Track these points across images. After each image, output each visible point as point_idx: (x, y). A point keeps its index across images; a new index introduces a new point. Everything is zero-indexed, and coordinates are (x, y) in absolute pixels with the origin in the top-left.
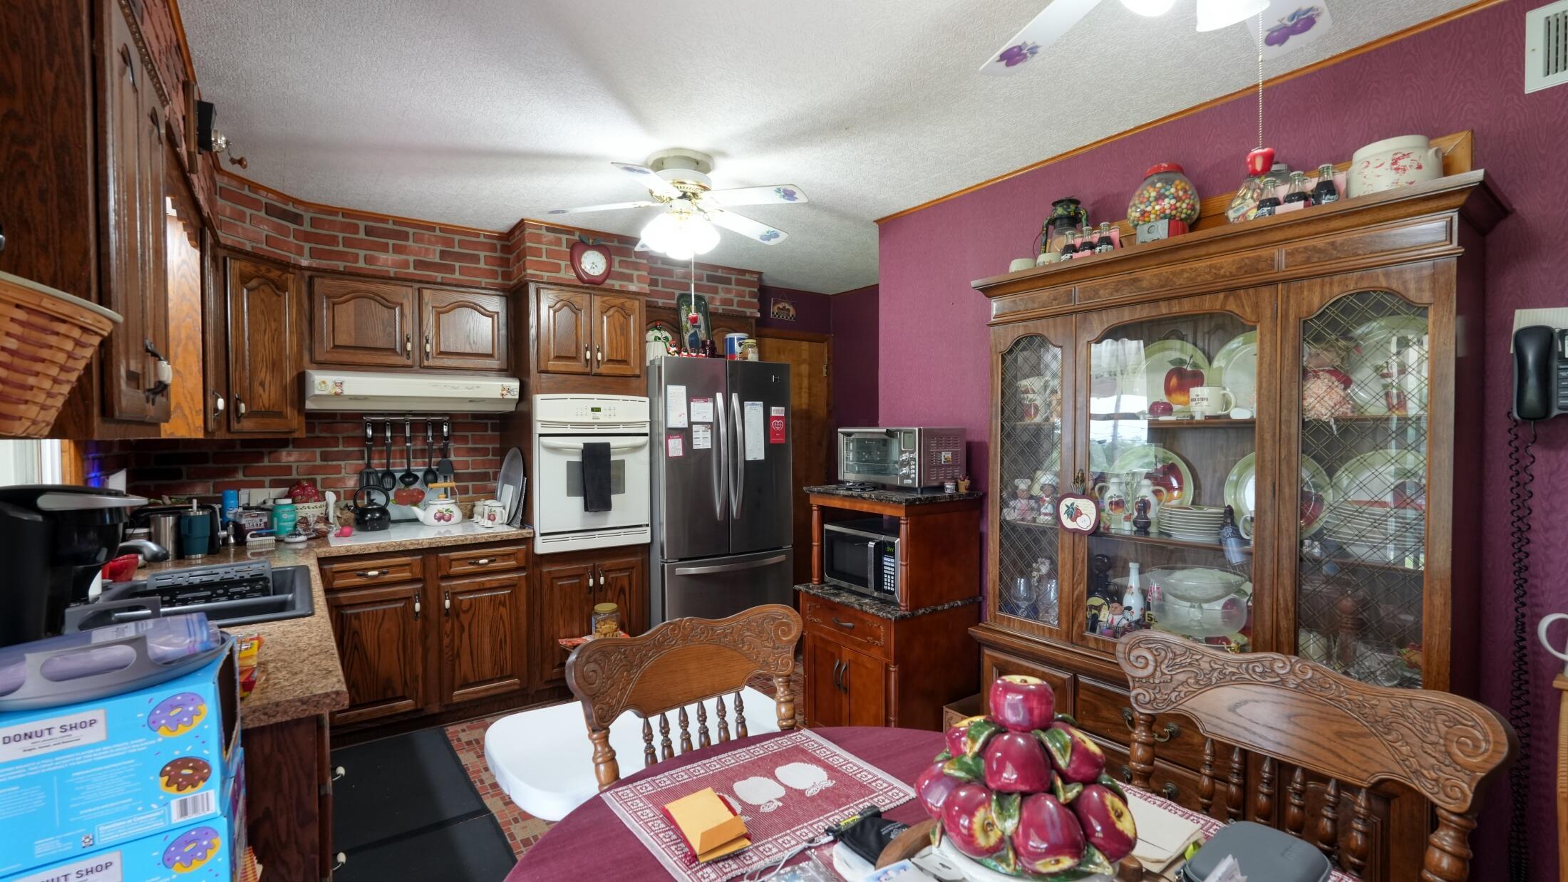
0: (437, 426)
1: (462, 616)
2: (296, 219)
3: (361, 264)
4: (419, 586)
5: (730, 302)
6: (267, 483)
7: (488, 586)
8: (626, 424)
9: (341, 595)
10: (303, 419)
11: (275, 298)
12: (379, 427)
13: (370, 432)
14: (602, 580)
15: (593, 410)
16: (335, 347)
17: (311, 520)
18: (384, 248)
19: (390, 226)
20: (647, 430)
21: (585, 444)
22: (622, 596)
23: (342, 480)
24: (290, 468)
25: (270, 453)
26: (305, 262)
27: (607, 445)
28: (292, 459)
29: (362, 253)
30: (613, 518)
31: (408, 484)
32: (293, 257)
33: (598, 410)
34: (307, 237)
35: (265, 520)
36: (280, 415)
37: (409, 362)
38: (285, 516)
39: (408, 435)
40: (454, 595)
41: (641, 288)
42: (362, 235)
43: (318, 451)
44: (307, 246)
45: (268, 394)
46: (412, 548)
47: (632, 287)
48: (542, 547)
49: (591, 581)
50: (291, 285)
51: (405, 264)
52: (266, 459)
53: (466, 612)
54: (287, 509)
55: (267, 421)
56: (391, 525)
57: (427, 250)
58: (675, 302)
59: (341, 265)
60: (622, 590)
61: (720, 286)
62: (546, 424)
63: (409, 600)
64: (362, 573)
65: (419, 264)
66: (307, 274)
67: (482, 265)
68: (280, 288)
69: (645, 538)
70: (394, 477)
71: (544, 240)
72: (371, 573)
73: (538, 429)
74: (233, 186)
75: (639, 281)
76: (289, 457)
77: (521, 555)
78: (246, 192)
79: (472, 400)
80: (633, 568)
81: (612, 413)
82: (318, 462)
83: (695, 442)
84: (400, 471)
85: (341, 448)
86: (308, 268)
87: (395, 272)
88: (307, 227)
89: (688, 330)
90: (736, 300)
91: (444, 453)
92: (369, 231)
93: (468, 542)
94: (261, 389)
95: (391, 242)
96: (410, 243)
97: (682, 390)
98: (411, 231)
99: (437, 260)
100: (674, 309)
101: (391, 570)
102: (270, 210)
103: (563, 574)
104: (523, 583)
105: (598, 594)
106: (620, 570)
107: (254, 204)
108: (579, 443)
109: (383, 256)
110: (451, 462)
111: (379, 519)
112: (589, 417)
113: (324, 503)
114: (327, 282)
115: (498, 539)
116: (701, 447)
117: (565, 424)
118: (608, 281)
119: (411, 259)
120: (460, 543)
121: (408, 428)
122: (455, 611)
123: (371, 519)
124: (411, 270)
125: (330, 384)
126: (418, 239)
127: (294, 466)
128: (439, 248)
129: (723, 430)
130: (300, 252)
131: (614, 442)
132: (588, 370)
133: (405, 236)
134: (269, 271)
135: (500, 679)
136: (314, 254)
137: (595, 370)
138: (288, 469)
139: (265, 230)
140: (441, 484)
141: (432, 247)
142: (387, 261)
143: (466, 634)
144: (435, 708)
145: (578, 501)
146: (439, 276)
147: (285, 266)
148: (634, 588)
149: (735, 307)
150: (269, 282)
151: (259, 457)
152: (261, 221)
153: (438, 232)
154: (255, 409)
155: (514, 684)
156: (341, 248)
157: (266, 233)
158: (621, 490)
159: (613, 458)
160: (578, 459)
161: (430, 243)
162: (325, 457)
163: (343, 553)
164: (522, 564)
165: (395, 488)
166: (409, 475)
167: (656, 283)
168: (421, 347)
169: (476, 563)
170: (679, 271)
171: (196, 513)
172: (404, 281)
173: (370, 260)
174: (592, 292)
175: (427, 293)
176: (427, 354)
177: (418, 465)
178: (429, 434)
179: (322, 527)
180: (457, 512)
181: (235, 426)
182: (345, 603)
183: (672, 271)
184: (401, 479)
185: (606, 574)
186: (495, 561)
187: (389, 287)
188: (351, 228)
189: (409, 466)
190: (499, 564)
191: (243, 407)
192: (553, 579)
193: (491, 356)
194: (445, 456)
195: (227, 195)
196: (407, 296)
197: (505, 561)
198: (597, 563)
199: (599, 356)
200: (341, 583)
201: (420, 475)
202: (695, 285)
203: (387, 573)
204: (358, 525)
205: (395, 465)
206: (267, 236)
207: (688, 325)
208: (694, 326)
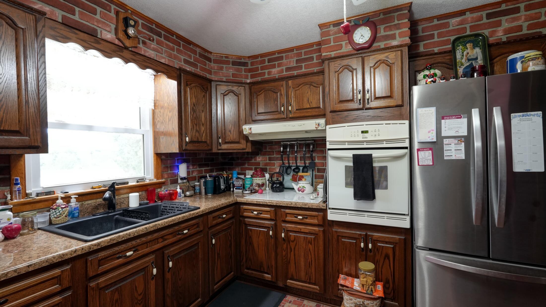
0: (308, 146)
1: (291, 243)
2: (245, 64)
3: (266, 76)
4: (273, 223)
5: (520, 28)
6: (253, 169)
7: (302, 231)
8: (388, 141)
9: (246, 220)
10: (249, 145)
11: (235, 97)
12: (285, 146)
13: (282, 149)
14: (370, 245)
15: (363, 132)
16: (258, 114)
17: (254, 185)
18: (274, 66)
19: (277, 55)
20: (407, 144)
21: (354, 155)
22: (387, 261)
23: (274, 169)
24: (259, 163)
25: (254, 157)
26: (248, 81)
27: (371, 155)
28: (260, 160)
29: (266, 71)
30: (378, 206)
31: (297, 172)
32: (244, 80)
33: (366, 132)
34: (250, 70)
35: (241, 183)
36: (238, 143)
37: (283, 116)
38: (248, 182)
39: (296, 150)
40: (287, 232)
41: (403, 41)
42: (267, 64)
43: (268, 157)
44: (249, 74)
47: (395, 43)
48: (331, 216)
49: (362, 245)
50: (243, 92)
51: (282, 71)
52: (253, 160)
53: (293, 241)
54: (249, 180)
55: (232, 145)
57: (290, 61)
58: (450, 46)
59: (259, 79)
60: (387, 256)
61: (504, 19)
62: (332, 143)
63: (268, 228)
64: (252, 211)
65: (288, 69)
66: (250, 85)
67: (315, 61)
68: (236, 94)
69: (406, 224)
70: (291, 169)
71: (331, 33)
72: (255, 212)
73: (328, 146)
74: (218, 58)
75: (400, 37)
77: (320, 218)
78: (224, 59)
80: (396, 243)
81: (377, 133)
82: (268, 161)
83: (446, 153)
84: (294, 166)
85: (274, 156)
86: (249, 83)
87: (278, 76)
88: (250, 67)
89: (462, 64)
90: (525, 25)
91: (312, 158)
92: (269, 61)
93: (293, 206)
94: (229, 133)
95: (276, 63)
96: (284, 61)
97: (432, 110)
98: (284, 55)
99: (295, 65)
100: (450, 52)
101: (263, 213)
102: (234, 63)
103: (345, 235)
104: (321, 234)
105: (366, 255)
106: (386, 243)
107: (227, 63)
108: (350, 154)
109: (273, 70)
110: (315, 163)
111: (278, 187)
112: (360, 138)
113: (264, 178)
114: (256, 87)
115: (307, 207)
116: (453, 158)
117: (344, 142)
118: (375, 45)
119: (284, 68)
120: (289, 205)
121: (296, 147)
122: (287, 239)
123: (276, 187)
124: (285, 73)
125: (248, 129)
126: (287, 57)
127: (261, 162)
128: (295, 59)
129: (478, 144)
130: (247, 77)
131: (375, 154)
132: (361, 106)
133: (281, 58)
134: (233, 87)
135: (310, 283)
136: (252, 77)
137: (367, 106)
138: (259, 164)
139: (231, 72)
141: (292, 60)
142: (275, 72)
143: (292, 253)
144: (280, 284)
145: (351, 191)
146: (295, 73)
147: (240, 84)
148: (397, 257)
149: (525, 31)
150: (232, 92)
152: (230, 68)
153: (295, 52)
154: (227, 141)
155: (316, 289)
156: (260, 71)
157: (232, 72)
158: (384, 186)
159: (375, 165)
160: (351, 164)
161: (292, 58)
162: (270, 159)
164: (321, 223)
165: (292, 174)
166: (297, 168)
167: (432, 36)
168: (287, 109)
169: (297, 217)
170: (454, 21)
171: (209, 179)
172: (281, 79)
173: (269, 73)
174: (363, 55)
175: (290, 82)
176: (290, 112)
177: (300, 163)
178: (304, 149)
179: (257, 188)
180: (308, 188)
181: (219, 148)
182: (247, 223)
183: (448, 22)
184: (294, 170)
185: (374, 242)
186: (306, 218)
187: (276, 84)
188: (263, 62)
189: (296, 164)
190: (308, 221)
191: (220, 140)
192: (338, 236)
193: (320, 107)
194: (312, 160)
195: (216, 61)
196: (282, 86)
197: (312, 219)
198: (369, 233)
199: (367, 96)
200: (246, 214)
201: (301, 168)
202: (471, 27)
203: (261, 214)
204: (271, 188)
205: (293, 164)
206: (232, 74)
207: (463, 61)
208: (469, 60)
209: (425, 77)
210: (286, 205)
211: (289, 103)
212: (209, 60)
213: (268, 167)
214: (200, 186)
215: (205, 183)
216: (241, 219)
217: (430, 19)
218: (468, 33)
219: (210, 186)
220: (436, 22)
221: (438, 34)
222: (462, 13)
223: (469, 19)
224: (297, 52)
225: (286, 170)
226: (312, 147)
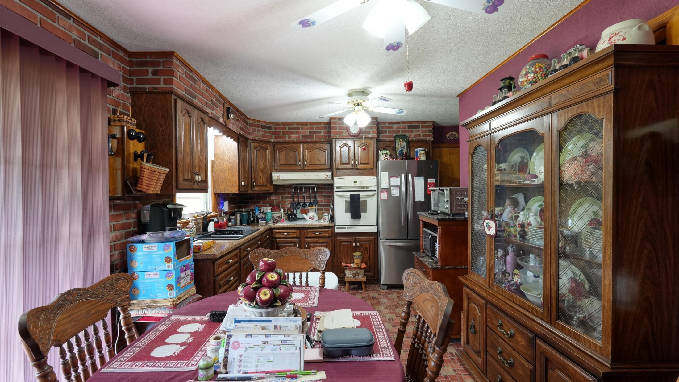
0: (313, 188)
2: (270, 128)
3: (287, 139)
4: (298, 239)
5: (419, 136)
6: (268, 206)
7: (319, 242)
8: (366, 187)
9: (277, 240)
10: (272, 187)
11: (264, 152)
12: (296, 189)
13: (293, 190)
14: (358, 244)
15: (354, 182)
16: (280, 165)
17: (275, 217)
18: (293, 133)
19: (295, 126)
20: (376, 189)
21: (350, 194)
22: (366, 251)
23: (286, 205)
24: (273, 201)
25: (269, 197)
26: (272, 141)
27: (359, 195)
28: (274, 199)
29: (287, 135)
30: (362, 221)
31: (304, 207)
32: (269, 140)
33: (356, 182)
34: (273, 133)
35: (264, 216)
36: (265, 186)
37: (300, 168)
38: (269, 215)
39: (304, 191)
40: (309, 244)
41: (374, 136)
42: (287, 130)
43: (280, 196)
44: (273, 135)
45: (262, 180)
47: (370, 136)
48: (337, 230)
49: (354, 244)
50: (269, 148)
51: (299, 137)
52: (268, 199)
54: (270, 213)
55: (261, 187)
56: (297, 220)
57: (305, 132)
58: (393, 138)
59: (282, 140)
60: (366, 249)
61: (414, 129)
62: (338, 187)
63: (295, 243)
64: (283, 233)
65: (303, 137)
66: (273, 144)
67: (322, 134)
68: (265, 149)
69: (375, 230)
70: (300, 205)
71: (337, 123)
72: (285, 234)
73: (335, 189)
74: (253, 122)
75: (372, 133)
76: (273, 198)
77: (330, 232)
78: (256, 123)
79: (318, 180)
80: (371, 241)
81: (361, 183)
82: (280, 200)
83: (392, 194)
84: (302, 203)
85: (286, 195)
86: (273, 142)
87: (296, 140)
88: (273, 130)
89: (398, 149)
90: (422, 134)
91: (315, 197)
92: (289, 128)
94: (260, 178)
95: (295, 131)
96: (301, 130)
97: (387, 173)
98: (301, 126)
99: (308, 135)
100: (393, 141)
101: (291, 233)
102: (263, 127)
103: (345, 240)
104: (330, 242)
105: (356, 249)
106: (366, 241)
107: (258, 126)
108: (348, 194)
110: (317, 200)
111: (293, 217)
112: (353, 185)
113: (280, 212)
114: (278, 145)
115: (322, 226)
116: (395, 196)
117: (344, 187)
118: (360, 135)
119: (301, 135)
120: (310, 227)
121: (304, 189)
123: (292, 218)
124: (301, 139)
125: (276, 176)
126: (303, 128)
127: (274, 200)
128: (309, 130)
129: (404, 189)
130: (271, 137)
131: (361, 194)
132: (353, 168)
133: (299, 128)
134: (262, 144)
136: (275, 138)
137: (356, 168)
138: (273, 202)
139: (261, 133)
140: (314, 207)
141: (307, 131)
142: (294, 137)
145: (349, 215)
146: (309, 140)
147: (267, 142)
148: (371, 249)
149: (421, 137)
150: (262, 148)
151: (266, 198)
152: (260, 131)
153: (309, 126)
154: (258, 184)
156: (282, 135)
157: (261, 134)
158: (365, 211)
159: (361, 200)
160: (349, 200)
161: (306, 129)
162: (282, 198)
163: (278, 227)
164: (330, 236)
165: (300, 209)
166: (305, 204)
167: (385, 132)
168: (303, 163)
169: (315, 234)
170: (395, 126)
171: (244, 213)
172: (299, 142)
173: (289, 137)
174: (354, 139)
175: (305, 146)
176: (305, 165)
177: (307, 201)
178: (310, 191)
179: (278, 219)
180: (316, 217)
181: (253, 189)
182: (278, 242)
183: (393, 126)
184: (302, 205)
185: (360, 242)
186: (321, 234)
187: (295, 145)
188: (285, 128)
189: (304, 201)
191: (255, 183)
192: (341, 242)
193: (325, 164)
194: (315, 198)
195: (251, 125)
196: (300, 147)
197: (324, 234)
198: (357, 238)
199: (357, 162)
200: (277, 236)
201: (308, 204)
202: (402, 130)
203: (289, 234)
204: (288, 219)
205: (300, 201)
207: (399, 147)
208: (401, 147)
209: (383, 154)
210: (308, 227)
211: (304, 160)
212: (247, 123)
213: (281, 204)
214: (235, 219)
215: (242, 216)
216: (273, 240)
217: (385, 123)
218: (401, 134)
219: (245, 218)
220: (387, 125)
221: (388, 131)
222: (398, 123)
223: (401, 127)
224: (310, 126)
225: (295, 205)
226: (315, 189)
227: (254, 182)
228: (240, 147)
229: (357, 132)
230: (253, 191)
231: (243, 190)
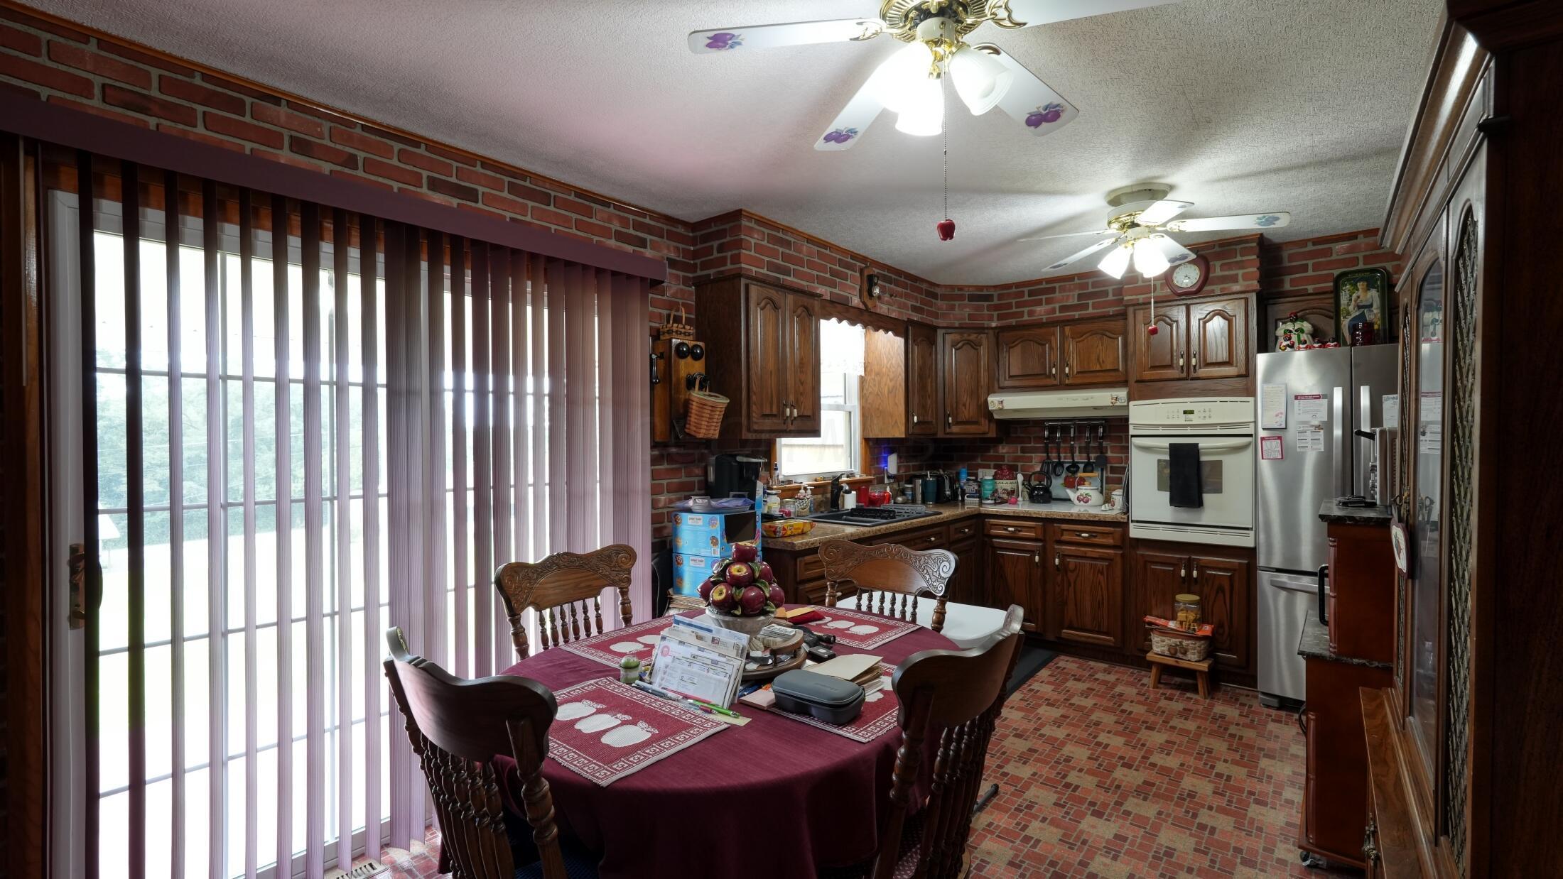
0: (1094, 429)
1: (1069, 574)
2: (988, 298)
3: (1026, 317)
4: (1040, 544)
6: (992, 466)
7: (1087, 555)
8: (1222, 425)
9: (994, 540)
10: (993, 426)
11: (973, 351)
12: (1052, 430)
13: (1046, 433)
14: (1195, 573)
15: (1185, 412)
16: (1010, 377)
17: (1000, 491)
18: (1039, 303)
19: (1044, 286)
20: (1252, 431)
21: (1170, 445)
22: (1221, 595)
23: (1032, 467)
24: (1003, 457)
25: (991, 447)
26: (994, 325)
27: (1197, 445)
28: (1004, 451)
29: (1026, 310)
30: (1207, 516)
31: (1074, 472)
32: (986, 323)
33: (1192, 412)
34: (997, 307)
35: (977, 488)
36: (976, 423)
37: (1055, 383)
38: (987, 487)
39: (1072, 435)
40: (1063, 557)
41: (1249, 283)
42: (1026, 297)
43: (1019, 446)
44: (995, 314)
45: (968, 412)
46: (1034, 516)
47: (1236, 288)
48: (1135, 532)
49: (1183, 573)
50: (985, 342)
51: (1053, 311)
52: (992, 451)
53: (1072, 571)
54: (991, 482)
55: (968, 427)
56: (1050, 501)
57: (1068, 296)
58: (1331, 284)
59: (1013, 321)
60: (1221, 589)
62: (1137, 426)
63: (1033, 552)
64: (1005, 527)
65: (1063, 309)
66: (997, 331)
67: (1111, 297)
68: (975, 345)
69: (1246, 542)
70: (1063, 467)
72: (1010, 529)
73: (1132, 431)
74: (948, 292)
75: (1245, 279)
76: (1003, 450)
77: (1117, 536)
78: (956, 292)
79: (1095, 408)
80: (1235, 570)
81: (1207, 414)
82: (1019, 454)
83: (1299, 444)
84: (1069, 462)
85: (1032, 445)
86: (996, 328)
87: (1047, 319)
88: (996, 301)
89: (1348, 313)
91: (1101, 450)
92: (1031, 293)
93: (1074, 518)
94: (963, 408)
95: (1044, 297)
96: (1057, 295)
97: (1282, 387)
98: (1057, 285)
99: (1076, 302)
100: (1331, 292)
101: (1024, 529)
102: (972, 298)
103: (1157, 560)
104: (1119, 560)
105: (1188, 585)
106: (1220, 569)
107: (961, 298)
108: (1165, 443)
109: (1038, 309)
110: (1106, 457)
111: (1041, 495)
112: (1182, 420)
113: (1015, 481)
114: (1006, 334)
115: (1097, 519)
116: (1310, 449)
117: (1156, 426)
118: (1207, 288)
119: (1057, 306)
120: (1067, 518)
121: (1072, 430)
122: (1063, 568)
123: (1036, 495)
124: (1058, 314)
125: (997, 403)
126: (1063, 289)
127: (1006, 455)
128: (1076, 293)
129: (1338, 430)
130: (991, 318)
131: (1203, 443)
132: (1184, 375)
133: (1053, 290)
134: (969, 335)
135: (1099, 633)
136: (1000, 318)
137: (1193, 375)
138: (1002, 458)
139: (967, 311)
140: (1096, 474)
141: (1071, 293)
142: (1041, 312)
143: (1071, 589)
144: (1051, 637)
145: (1165, 496)
146: (1077, 314)
147: (981, 329)
150: (969, 343)
151: (988, 450)
152: (966, 306)
153: (1077, 281)
154: (959, 420)
155: (1109, 641)
156: (1014, 310)
157: (967, 313)
158: (1218, 489)
159: (1203, 458)
160: (1167, 458)
161: (1071, 290)
162: (1023, 450)
164: (1119, 543)
165: (1064, 475)
166: (1075, 465)
167: (1304, 268)
168: (1062, 370)
169: (1079, 536)
170: (1339, 247)
171: (930, 479)
172: (1053, 323)
173: (1031, 313)
174: (1188, 302)
175: (1067, 329)
176: (1067, 375)
177: (1079, 458)
178: (1088, 435)
179: (1005, 496)
180: (1095, 497)
181: (948, 430)
182: (996, 545)
183: (1331, 249)
184: (1068, 469)
185: (1201, 569)
186: (1095, 537)
187: (1043, 331)
188: (1021, 294)
189: (1073, 458)
190: (1098, 540)
191: (950, 419)
192: (1146, 562)
193: (1117, 370)
194: (1102, 453)
195: (944, 297)
196: (1054, 334)
197: (1103, 538)
198: (1193, 557)
199: (1194, 361)
200: (994, 532)
201: (1081, 466)
202: (1365, 257)
203: (1020, 531)
204: (1030, 498)
205: (1065, 458)
206: (969, 315)
207: (1351, 308)
208: (1359, 307)
210: (1063, 517)
211: (1064, 362)
212: (935, 296)
213: (1019, 464)
214: (913, 490)
215: (924, 485)
216: (986, 539)
217: (1303, 243)
218: (1361, 266)
219: (932, 489)
220: (1310, 247)
221: (1314, 265)
222: (1351, 236)
223: (1363, 246)
224: (1079, 281)
225: (1052, 469)
226: (1101, 430)
227: (949, 416)
228: (910, 346)
229: (1195, 281)
230: (948, 434)
231: (917, 431)
